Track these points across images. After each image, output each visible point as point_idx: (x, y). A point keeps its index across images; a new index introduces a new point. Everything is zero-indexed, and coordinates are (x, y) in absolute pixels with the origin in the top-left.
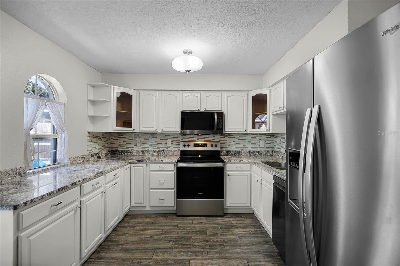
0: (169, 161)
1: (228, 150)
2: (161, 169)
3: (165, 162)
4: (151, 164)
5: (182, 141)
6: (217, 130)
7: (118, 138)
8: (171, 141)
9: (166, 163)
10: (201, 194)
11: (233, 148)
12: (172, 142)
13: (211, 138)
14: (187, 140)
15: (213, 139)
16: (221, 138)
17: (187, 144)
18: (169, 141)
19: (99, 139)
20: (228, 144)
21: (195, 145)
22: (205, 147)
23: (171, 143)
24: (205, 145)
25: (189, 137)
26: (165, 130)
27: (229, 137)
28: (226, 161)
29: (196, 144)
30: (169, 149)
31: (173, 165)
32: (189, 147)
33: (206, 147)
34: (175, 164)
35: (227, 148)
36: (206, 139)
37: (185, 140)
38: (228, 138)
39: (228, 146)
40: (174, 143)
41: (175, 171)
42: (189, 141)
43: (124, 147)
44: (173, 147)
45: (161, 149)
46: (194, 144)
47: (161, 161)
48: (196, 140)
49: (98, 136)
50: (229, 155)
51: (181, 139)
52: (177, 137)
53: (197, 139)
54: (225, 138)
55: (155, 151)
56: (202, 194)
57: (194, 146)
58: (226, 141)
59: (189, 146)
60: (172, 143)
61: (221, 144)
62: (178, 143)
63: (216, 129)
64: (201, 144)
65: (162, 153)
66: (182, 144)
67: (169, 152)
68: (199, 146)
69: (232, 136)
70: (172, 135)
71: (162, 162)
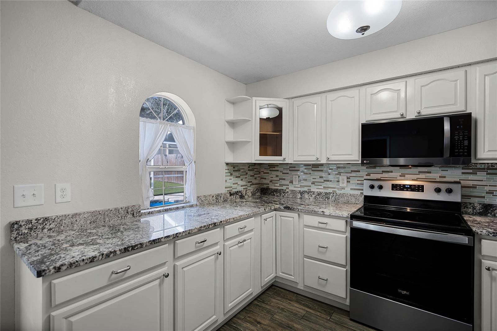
0: (336, 215)
1: (487, 201)
2: (321, 225)
3: (328, 214)
4: (305, 215)
5: (368, 177)
6: (450, 157)
7: (270, 172)
8: (347, 178)
9: (330, 216)
10: (405, 292)
12: (349, 180)
13: (437, 173)
14: (379, 176)
15: (440, 177)
16: (463, 173)
17: (376, 184)
18: (343, 178)
19: (242, 172)
20: (487, 189)
21: (395, 187)
22: (419, 191)
23: (347, 182)
24: (420, 189)
25: (383, 172)
26: (333, 158)
27: (489, 171)
28: (479, 233)
29: (397, 185)
30: (342, 192)
31: (344, 222)
32: (382, 190)
33: (423, 191)
34: (346, 221)
35: (484, 197)
36: (422, 176)
37: (373, 176)
38: (487, 174)
39: (487, 193)
40: (353, 181)
41: (348, 234)
42: (382, 179)
43: (276, 185)
44: (351, 189)
45: (330, 190)
46: (393, 185)
47: (322, 213)
48: (399, 178)
49: (241, 169)
50: (489, 215)
51: (367, 175)
52: (359, 171)
53: (400, 176)
54: (476, 174)
55: (319, 193)
56: (408, 293)
57: (392, 189)
58: (482, 181)
59: (381, 187)
60: (349, 182)
61: (462, 187)
62: (359, 182)
63: (447, 154)
64: (411, 186)
65: (330, 197)
66: (367, 184)
68: (405, 189)
70: (350, 168)
71: (323, 215)
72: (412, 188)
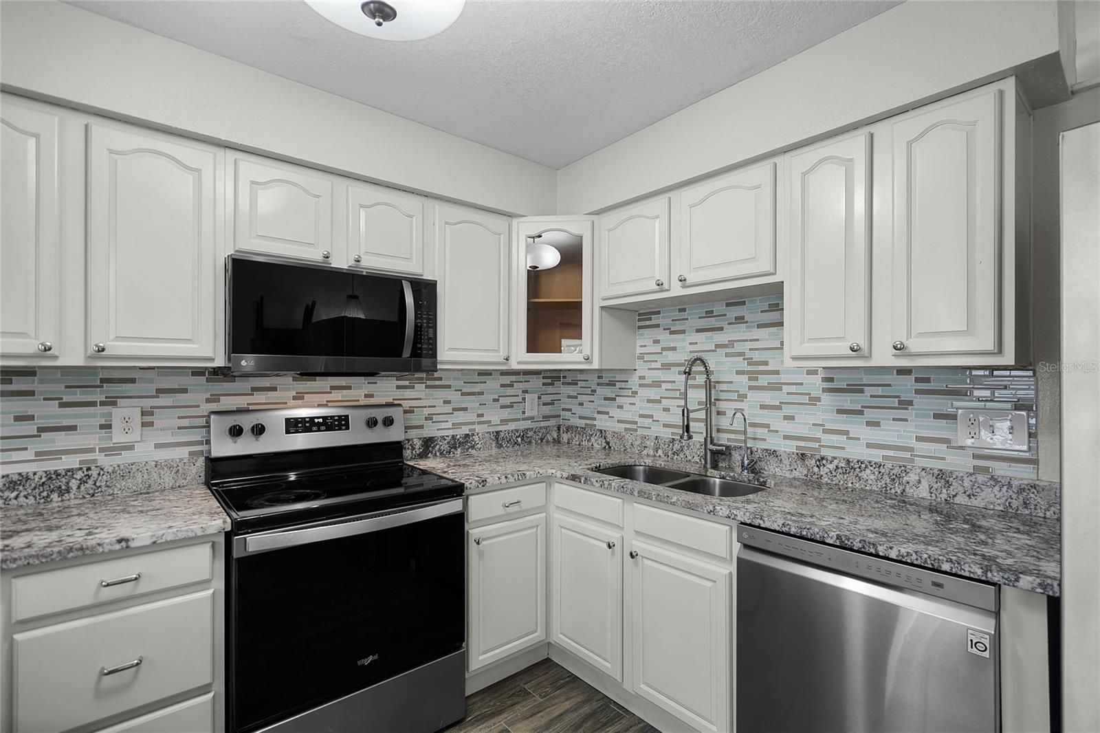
0: (181, 536)
1: (426, 433)
3: (148, 542)
4: (14, 581)
5: (214, 407)
6: (410, 357)
8: (143, 414)
9: (155, 547)
10: (371, 658)
11: (443, 425)
12: (148, 419)
13: (361, 388)
14: (241, 402)
15: (366, 396)
16: (398, 387)
17: (247, 422)
18: (126, 414)
20: (427, 411)
21: (293, 425)
22: (340, 429)
23: (143, 425)
24: (340, 423)
25: (254, 389)
26: (117, 347)
27: (429, 383)
28: (469, 486)
29: (296, 419)
30: (126, 457)
31: (206, 550)
32: (262, 437)
33: (349, 428)
34: (213, 546)
35: (422, 427)
36: (337, 395)
37: (228, 403)
38: (427, 387)
39: (427, 419)
40: (160, 419)
41: (219, 584)
42: (251, 407)
44: (157, 446)
45: (70, 462)
46: (288, 420)
47: (118, 547)
48: (292, 402)
50: (430, 455)
51: (208, 401)
52: (185, 391)
53: (295, 398)
54: (413, 387)
55: (15, 478)
56: (376, 657)
57: (288, 432)
58: (420, 399)
59: (259, 430)
60: (151, 424)
61: (405, 412)
62: (186, 422)
63: (407, 353)
64: (325, 418)
65: (74, 484)
66: (219, 425)
67: (125, 473)
68: (315, 428)
69: (440, 379)
70: (151, 381)
71: (125, 548)
72: (329, 424)
